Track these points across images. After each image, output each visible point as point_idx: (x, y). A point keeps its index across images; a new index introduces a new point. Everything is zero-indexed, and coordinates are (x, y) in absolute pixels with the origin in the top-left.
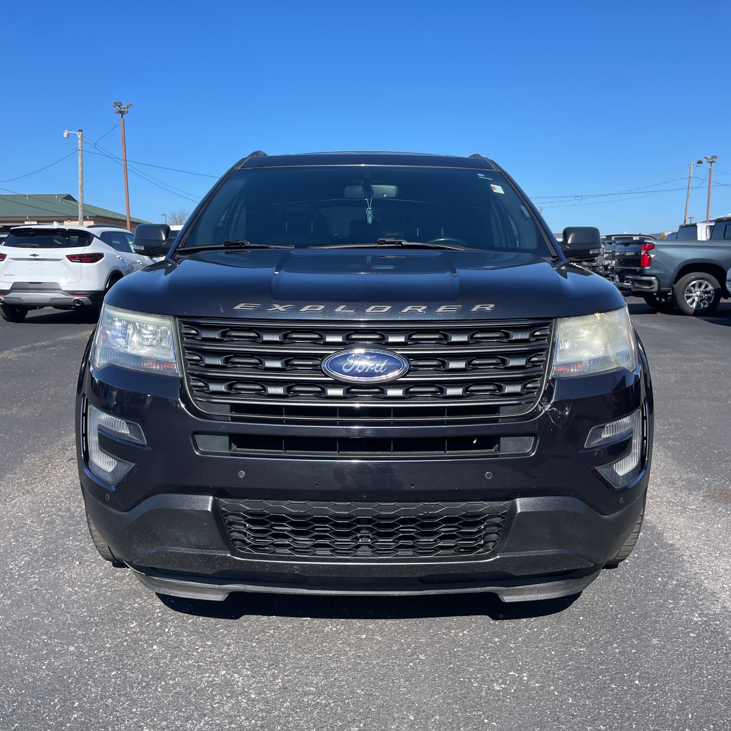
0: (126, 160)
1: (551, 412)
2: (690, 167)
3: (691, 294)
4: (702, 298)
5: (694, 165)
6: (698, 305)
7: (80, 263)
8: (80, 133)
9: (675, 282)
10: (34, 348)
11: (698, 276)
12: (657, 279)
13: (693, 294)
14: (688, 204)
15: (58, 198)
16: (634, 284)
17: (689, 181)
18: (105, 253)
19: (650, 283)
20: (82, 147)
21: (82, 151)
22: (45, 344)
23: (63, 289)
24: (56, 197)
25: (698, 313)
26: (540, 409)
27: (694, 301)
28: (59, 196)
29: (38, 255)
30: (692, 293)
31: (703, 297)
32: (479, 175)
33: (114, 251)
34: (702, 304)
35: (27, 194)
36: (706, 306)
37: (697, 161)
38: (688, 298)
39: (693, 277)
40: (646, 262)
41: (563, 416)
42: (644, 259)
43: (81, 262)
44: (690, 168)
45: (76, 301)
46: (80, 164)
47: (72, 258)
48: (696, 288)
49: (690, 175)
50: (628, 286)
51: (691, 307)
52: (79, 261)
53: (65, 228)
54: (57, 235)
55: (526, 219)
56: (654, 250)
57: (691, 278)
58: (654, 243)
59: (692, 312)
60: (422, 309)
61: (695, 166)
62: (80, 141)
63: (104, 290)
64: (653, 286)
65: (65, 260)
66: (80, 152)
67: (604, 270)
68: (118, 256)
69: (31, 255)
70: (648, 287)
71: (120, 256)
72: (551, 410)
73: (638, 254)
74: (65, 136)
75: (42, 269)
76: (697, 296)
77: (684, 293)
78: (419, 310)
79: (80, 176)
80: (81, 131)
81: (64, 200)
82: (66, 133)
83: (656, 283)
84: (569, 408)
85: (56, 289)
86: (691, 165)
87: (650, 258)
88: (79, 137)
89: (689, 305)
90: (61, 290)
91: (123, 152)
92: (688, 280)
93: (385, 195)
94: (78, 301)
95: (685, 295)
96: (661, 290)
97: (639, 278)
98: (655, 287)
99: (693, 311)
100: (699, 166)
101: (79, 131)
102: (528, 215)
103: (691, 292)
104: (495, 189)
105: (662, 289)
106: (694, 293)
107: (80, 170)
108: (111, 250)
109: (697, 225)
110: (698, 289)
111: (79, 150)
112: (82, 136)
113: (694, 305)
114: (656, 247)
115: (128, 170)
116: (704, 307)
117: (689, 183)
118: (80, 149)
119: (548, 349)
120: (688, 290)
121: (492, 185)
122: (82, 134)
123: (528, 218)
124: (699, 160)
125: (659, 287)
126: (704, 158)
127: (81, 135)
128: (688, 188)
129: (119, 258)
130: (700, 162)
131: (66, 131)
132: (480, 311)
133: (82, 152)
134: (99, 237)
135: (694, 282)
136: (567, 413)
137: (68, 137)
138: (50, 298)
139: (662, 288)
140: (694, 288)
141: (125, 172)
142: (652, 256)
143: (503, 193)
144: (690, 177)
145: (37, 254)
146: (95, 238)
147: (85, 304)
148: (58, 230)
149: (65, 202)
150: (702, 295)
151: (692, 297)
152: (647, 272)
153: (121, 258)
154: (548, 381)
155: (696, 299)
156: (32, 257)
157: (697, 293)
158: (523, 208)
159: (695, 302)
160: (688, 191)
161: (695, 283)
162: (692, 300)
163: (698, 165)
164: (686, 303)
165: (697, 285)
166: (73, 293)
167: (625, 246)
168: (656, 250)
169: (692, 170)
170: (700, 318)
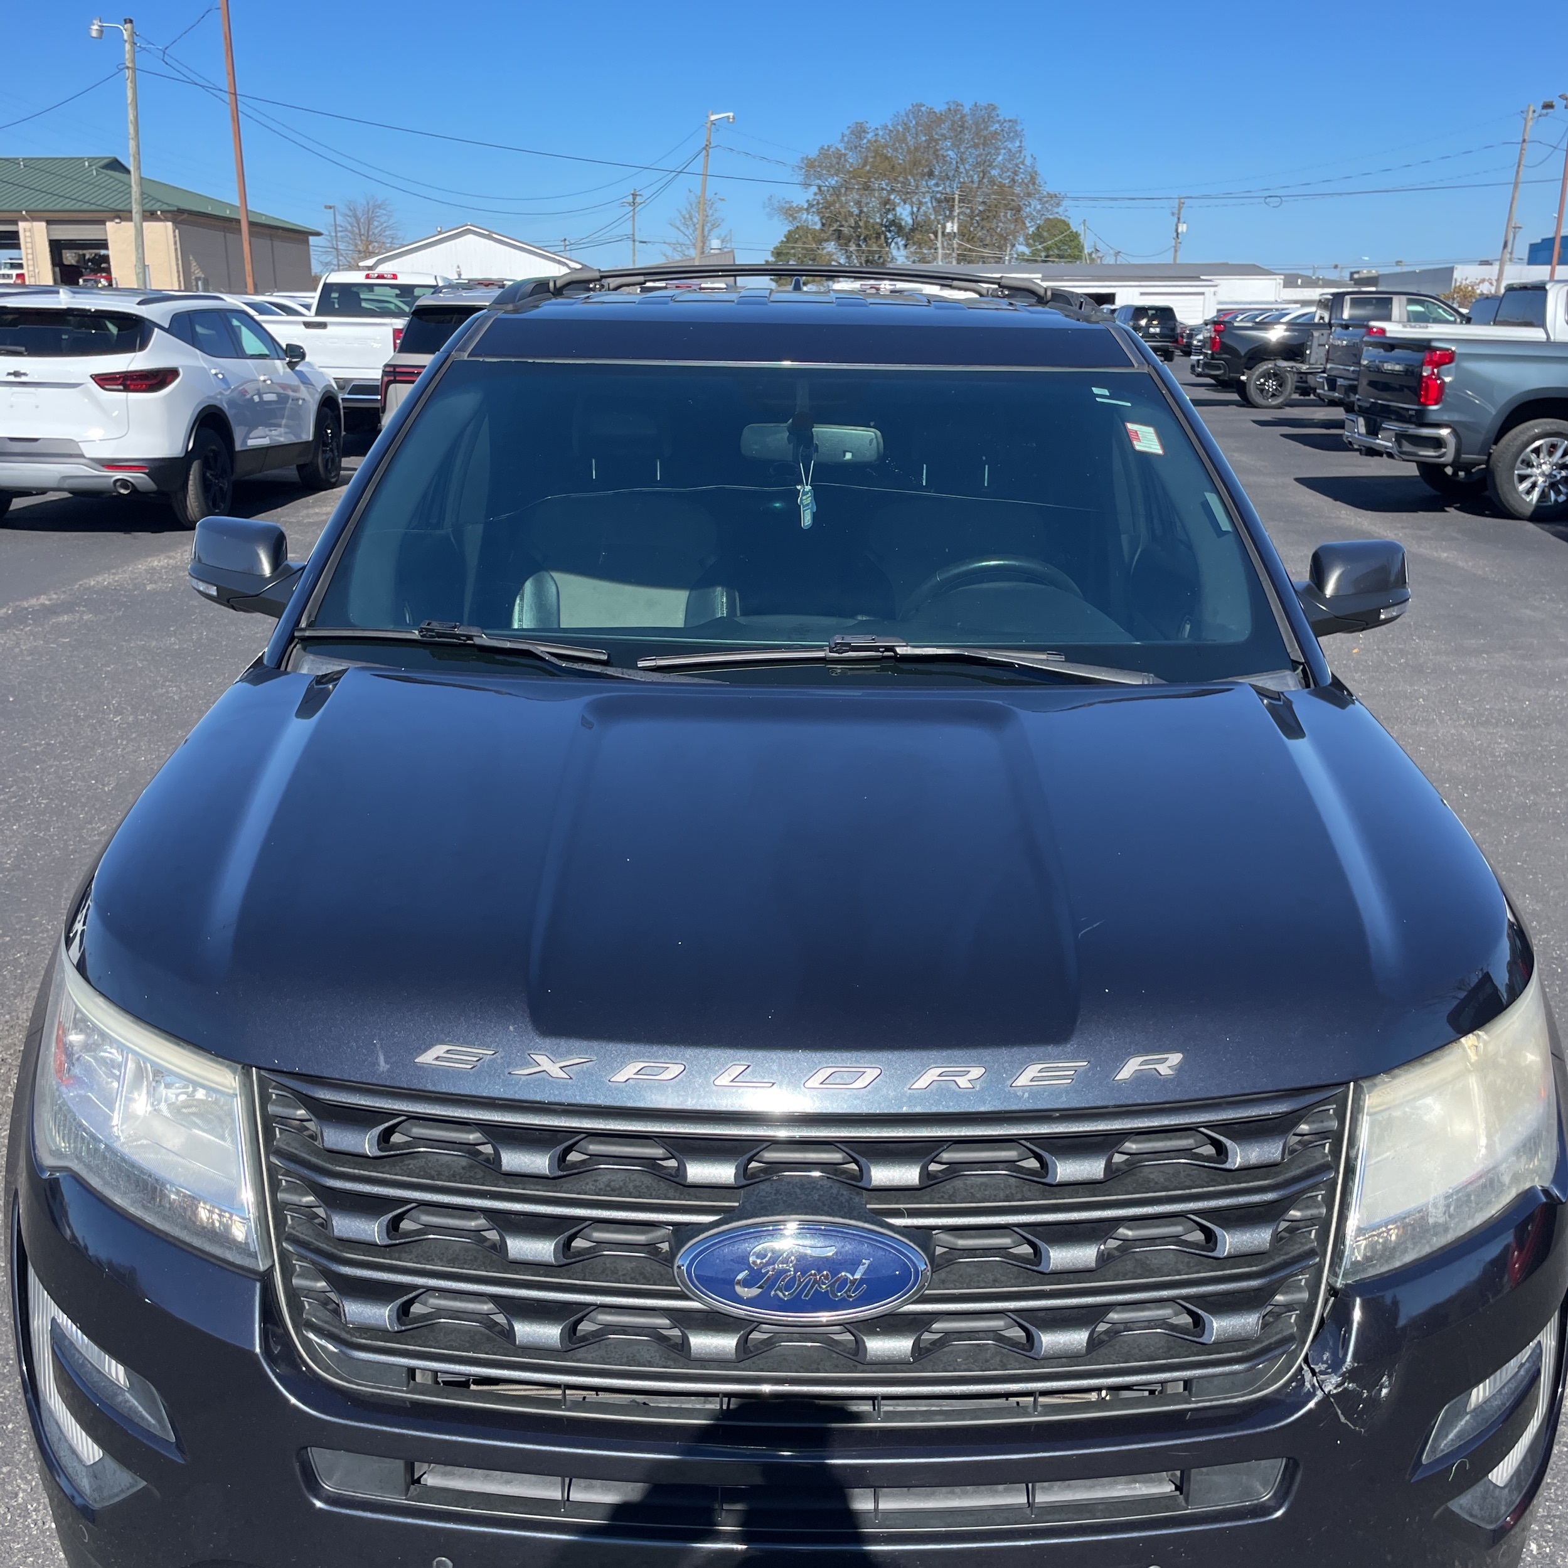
0: (235, 94)
1: (1343, 1397)
2: (1524, 115)
3: (1529, 471)
4: (1553, 480)
5: (1534, 111)
6: (1543, 496)
7: (124, 394)
8: (128, 26)
9: (1496, 442)
10: (20, 617)
11: (1548, 428)
12: (1455, 432)
13: (1535, 470)
14: (1514, 206)
15: (90, 166)
16: (1400, 445)
17: (1522, 149)
18: (183, 367)
19: (1438, 443)
20: (133, 61)
21: (134, 70)
22: (47, 602)
23: (87, 456)
24: (87, 164)
25: (1542, 515)
26: (1308, 1385)
27: (1534, 486)
28: (92, 160)
29: (25, 374)
30: (1533, 466)
31: (1555, 476)
32: (1096, 390)
33: (205, 360)
34: (1552, 492)
35: (21, 156)
36: (1562, 498)
37: (1541, 104)
38: (1522, 478)
39: (1536, 431)
40: (1433, 394)
41: (1374, 1401)
42: (1427, 385)
43: (127, 389)
44: (1525, 119)
45: (118, 484)
46: (129, 101)
47: (104, 380)
48: (1541, 456)
49: (1523, 135)
50: (1387, 447)
51: (1528, 500)
52: (121, 387)
53: (87, 307)
54: (68, 323)
55: (1220, 533)
56: (1452, 365)
57: (1532, 433)
58: (1453, 348)
59: (1529, 511)
60: (970, 1076)
61: (1536, 115)
62: (128, 47)
63: (182, 455)
64: (1444, 450)
65: (89, 385)
66: (128, 73)
67: (1326, 388)
68: (213, 371)
69: (9, 374)
70: (1432, 453)
71: (217, 371)
72: (1340, 1389)
73: (1412, 373)
74: (94, 34)
75: (37, 407)
76: (1543, 474)
77: (1513, 468)
78: (963, 1082)
79: (131, 130)
80: (131, 21)
81: (104, 171)
82: (95, 27)
83: (1452, 443)
84: (1390, 1377)
85: (71, 456)
86: (1528, 111)
87: (1443, 382)
88: (126, 37)
89: (1523, 496)
90: (82, 456)
91: (229, 74)
92: (1525, 438)
93: (848, 456)
94: (125, 483)
95: (1516, 472)
96: (1461, 461)
97: (1413, 430)
98: (1449, 454)
99: (1531, 509)
100: (1547, 113)
101: (126, 22)
102: (1226, 526)
103: (1529, 465)
104: (1138, 439)
105: (1465, 457)
106: (1538, 468)
107: (131, 117)
108: (197, 357)
109: (1548, 287)
110: (1547, 458)
111: (128, 68)
112: (133, 33)
113: (1535, 495)
114: (1456, 358)
115: (240, 114)
116: (1556, 501)
117: (1521, 154)
118: (130, 65)
119: (1334, 1182)
120: (1523, 462)
121: (1130, 426)
122: (133, 28)
123: (1227, 532)
124: (1548, 100)
125: (1458, 451)
126: (1560, 96)
127: (129, 32)
128: (1519, 166)
129: (216, 374)
130: (1548, 106)
131: (95, 22)
132: (1140, 1078)
133: (134, 72)
134: (167, 326)
135: (1537, 444)
136: (1384, 1391)
137: (100, 37)
138: (59, 476)
139: (1463, 456)
140: (1538, 456)
141: (234, 121)
142: (1447, 379)
143: (1160, 452)
144: (1524, 141)
145: (22, 371)
146: (156, 329)
147: (139, 488)
148: (69, 312)
149: (107, 175)
150: (1554, 473)
151: (1529, 476)
152: (1433, 418)
153: (220, 376)
154: (1332, 1291)
155: (1541, 480)
156: (12, 379)
157: (1544, 467)
158: (1212, 499)
159: (1537, 489)
160: (1518, 172)
161: (1541, 445)
162: (1530, 485)
163: (1545, 111)
164: (1516, 490)
165: (1544, 450)
166: (112, 464)
167: (1386, 350)
168: (1457, 366)
169: (1530, 123)
170: (1547, 526)
